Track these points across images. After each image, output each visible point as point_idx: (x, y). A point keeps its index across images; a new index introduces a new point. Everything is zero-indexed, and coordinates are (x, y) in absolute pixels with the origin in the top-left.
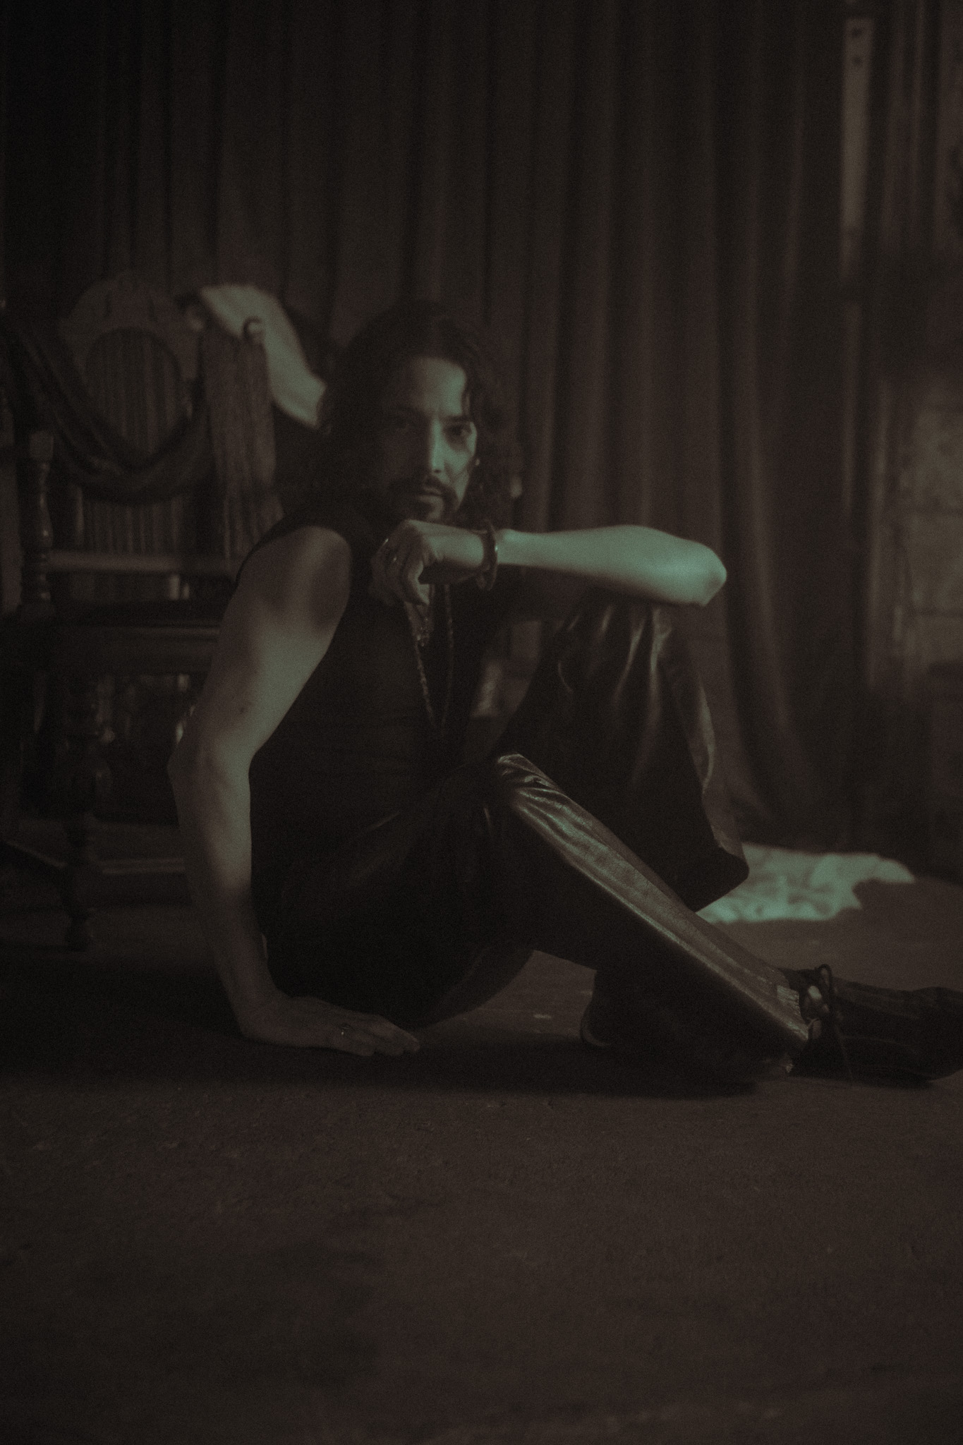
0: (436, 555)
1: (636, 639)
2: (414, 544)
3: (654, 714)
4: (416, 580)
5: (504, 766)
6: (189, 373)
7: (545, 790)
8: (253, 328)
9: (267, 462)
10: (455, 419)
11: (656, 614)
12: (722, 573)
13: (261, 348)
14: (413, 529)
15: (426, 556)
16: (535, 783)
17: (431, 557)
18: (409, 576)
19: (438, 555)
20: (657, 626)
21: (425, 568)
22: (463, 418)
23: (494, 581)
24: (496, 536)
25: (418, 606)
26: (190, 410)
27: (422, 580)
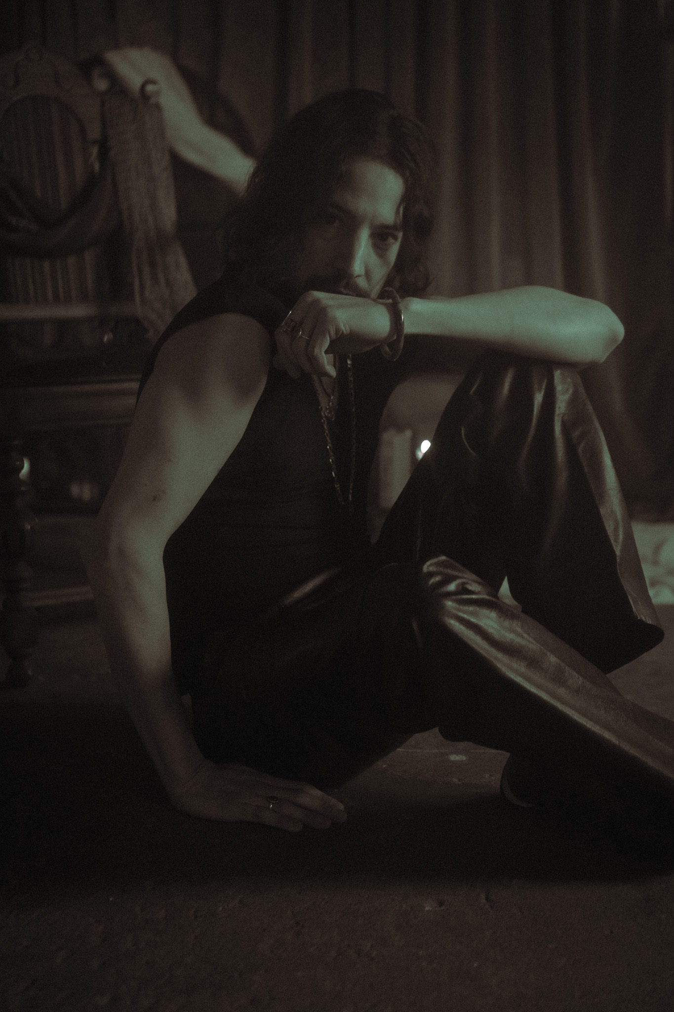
0: (343, 328)
1: (539, 398)
2: (320, 315)
3: (562, 480)
4: (323, 353)
5: (431, 575)
6: (94, 132)
7: (474, 596)
8: (150, 88)
9: (169, 212)
10: (386, 227)
11: (557, 374)
12: (620, 330)
13: (158, 107)
14: (317, 301)
15: (333, 332)
16: (463, 590)
17: (337, 330)
18: (316, 351)
19: (344, 328)
20: (559, 387)
21: (331, 341)
22: (395, 227)
23: (400, 351)
24: (401, 306)
25: (322, 378)
26: (97, 167)
27: (327, 352)
